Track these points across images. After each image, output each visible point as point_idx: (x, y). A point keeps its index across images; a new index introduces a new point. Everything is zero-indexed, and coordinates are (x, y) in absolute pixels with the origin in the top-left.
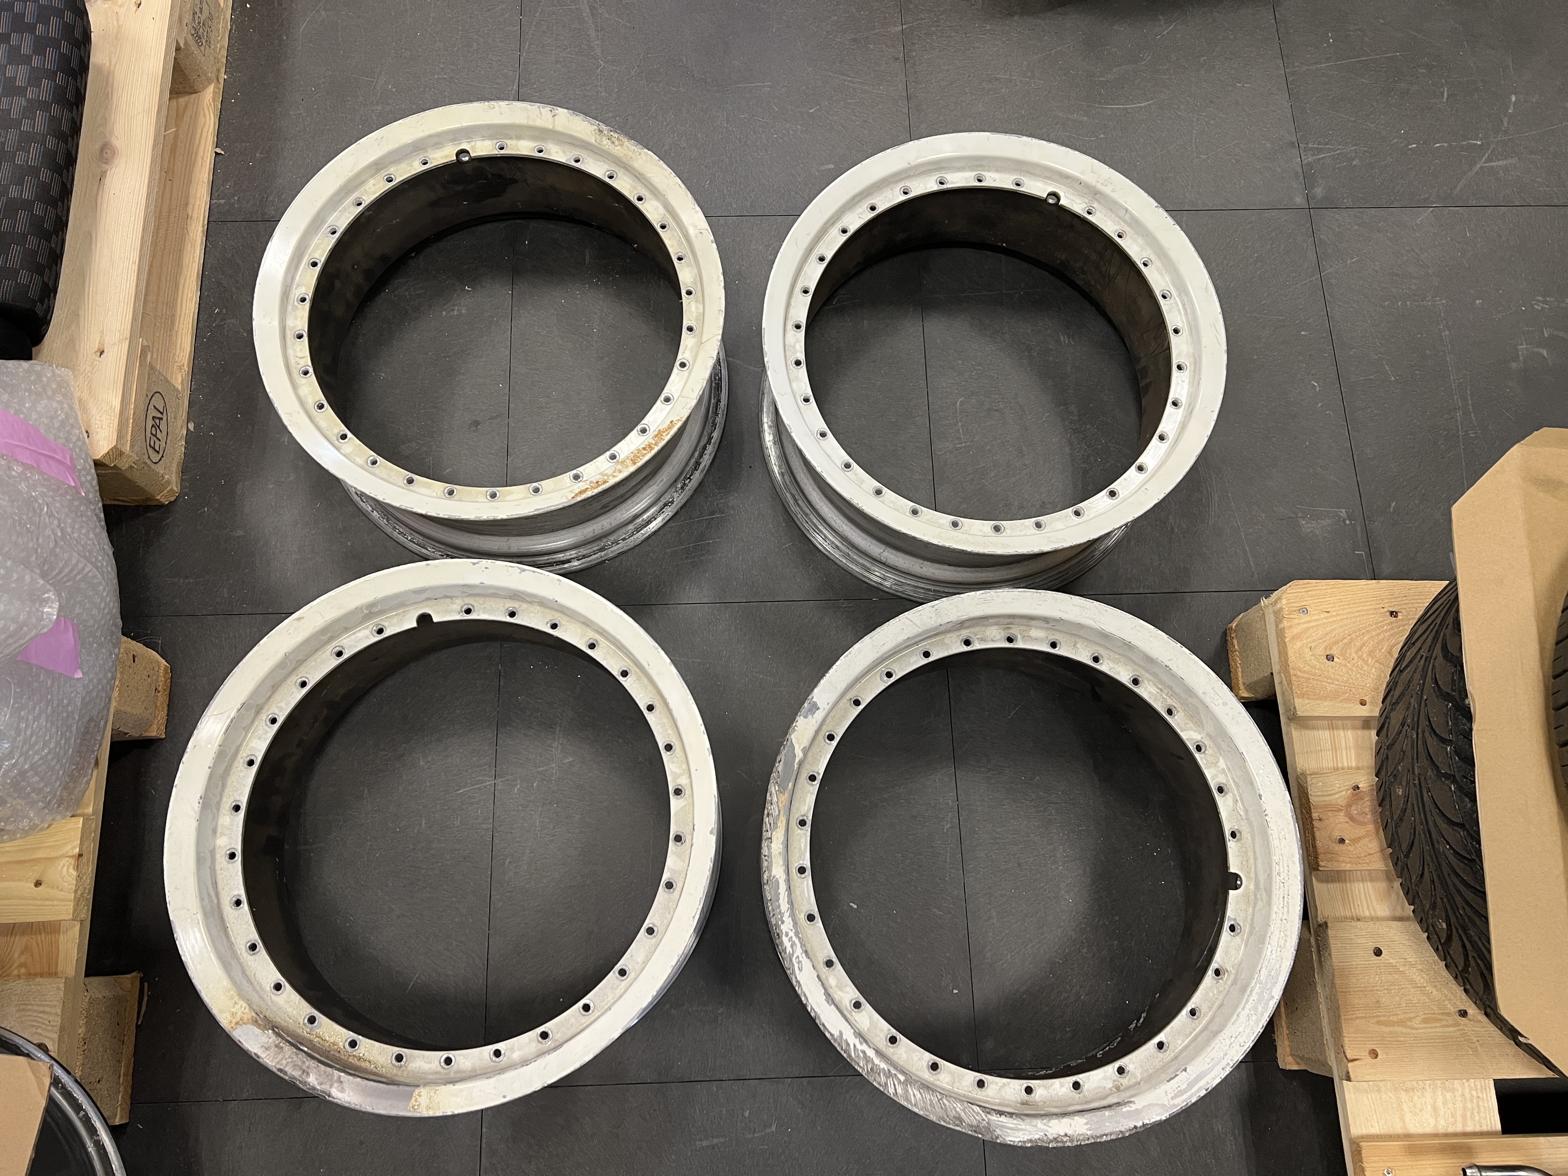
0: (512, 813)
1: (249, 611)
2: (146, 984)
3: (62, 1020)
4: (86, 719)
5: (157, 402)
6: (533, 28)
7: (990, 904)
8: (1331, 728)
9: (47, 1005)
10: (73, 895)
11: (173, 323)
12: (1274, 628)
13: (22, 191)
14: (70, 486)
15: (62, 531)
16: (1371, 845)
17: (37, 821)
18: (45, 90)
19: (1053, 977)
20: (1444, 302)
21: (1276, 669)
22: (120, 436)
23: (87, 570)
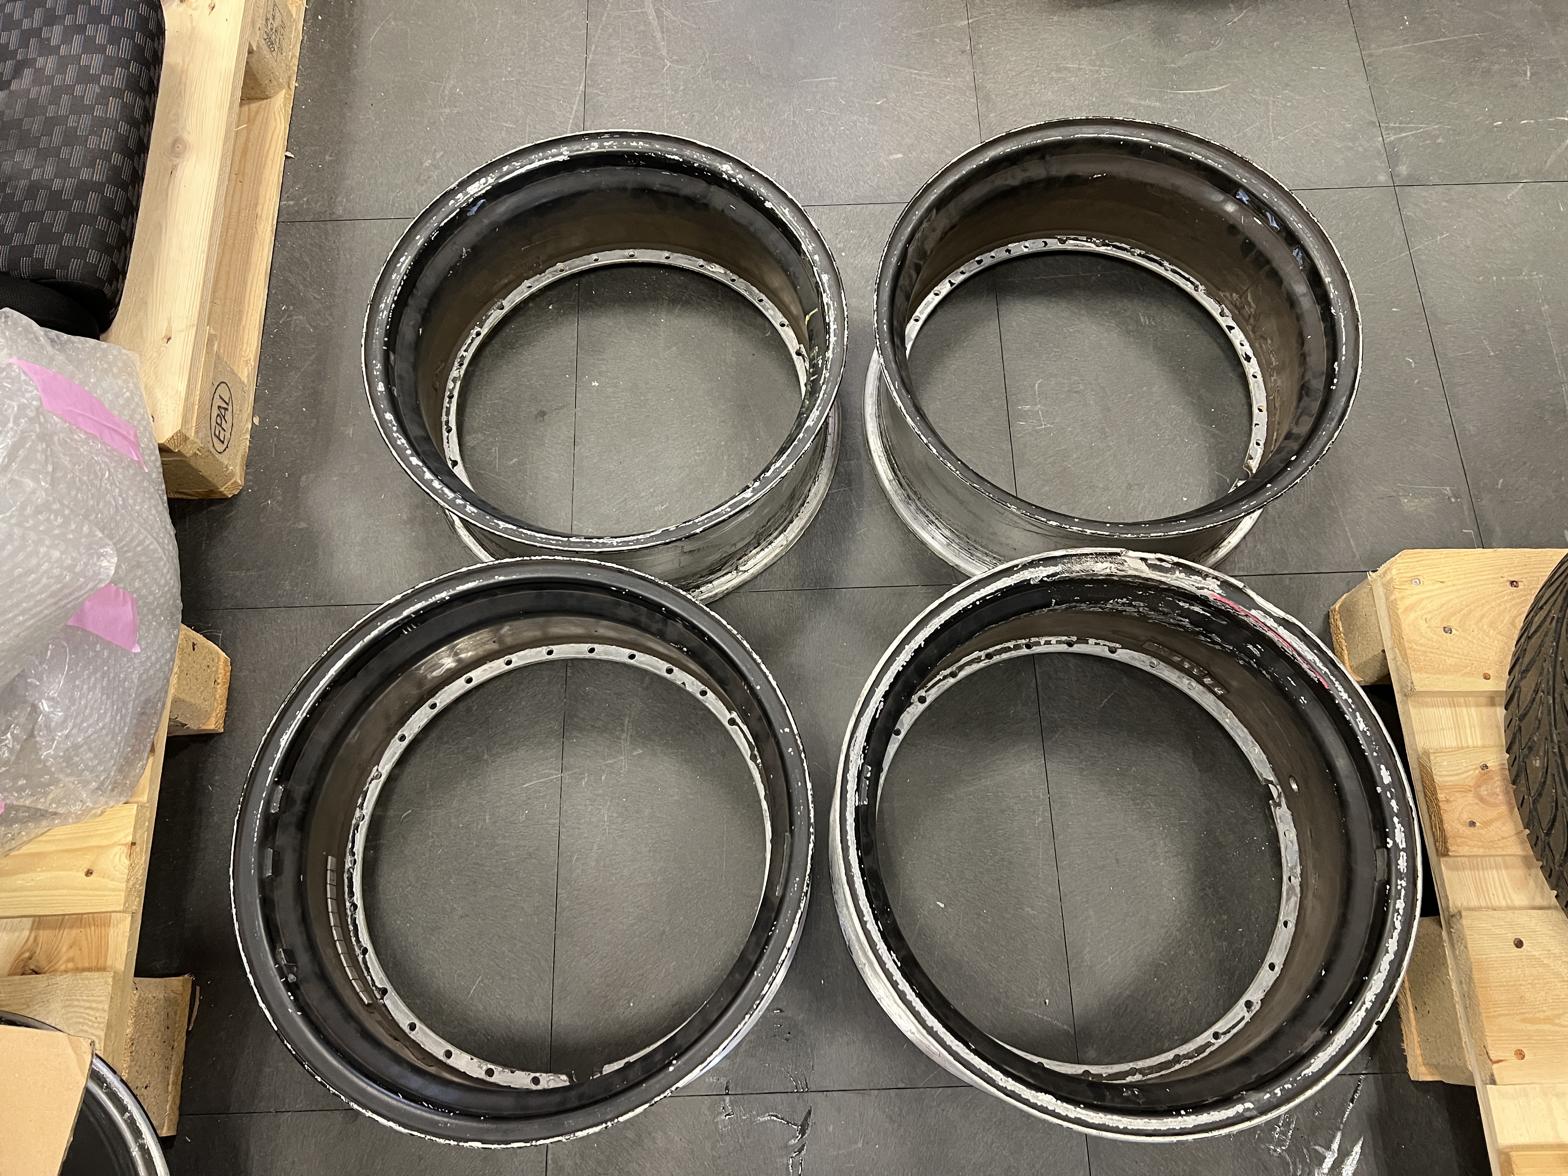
0: (579, 807)
1: (312, 603)
2: (198, 988)
3: (110, 1016)
4: (143, 698)
5: (223, 391)
6: (599, 31)
7: (1087, 902)
8: (1453, 705)
9: (94, 1001)
10: (125, 885)
11: (240, 319)
12: (1384, 600)
13: (93, 173)
14: (132, 460)
15: (123, 500)
16: (1504, 828)
17: (90, 804)
18: (118, 78)
19: (1158, 981)
20: (1541, 276)
21: (1388, 645)
22: (185, 421)
23: (147, 542)
